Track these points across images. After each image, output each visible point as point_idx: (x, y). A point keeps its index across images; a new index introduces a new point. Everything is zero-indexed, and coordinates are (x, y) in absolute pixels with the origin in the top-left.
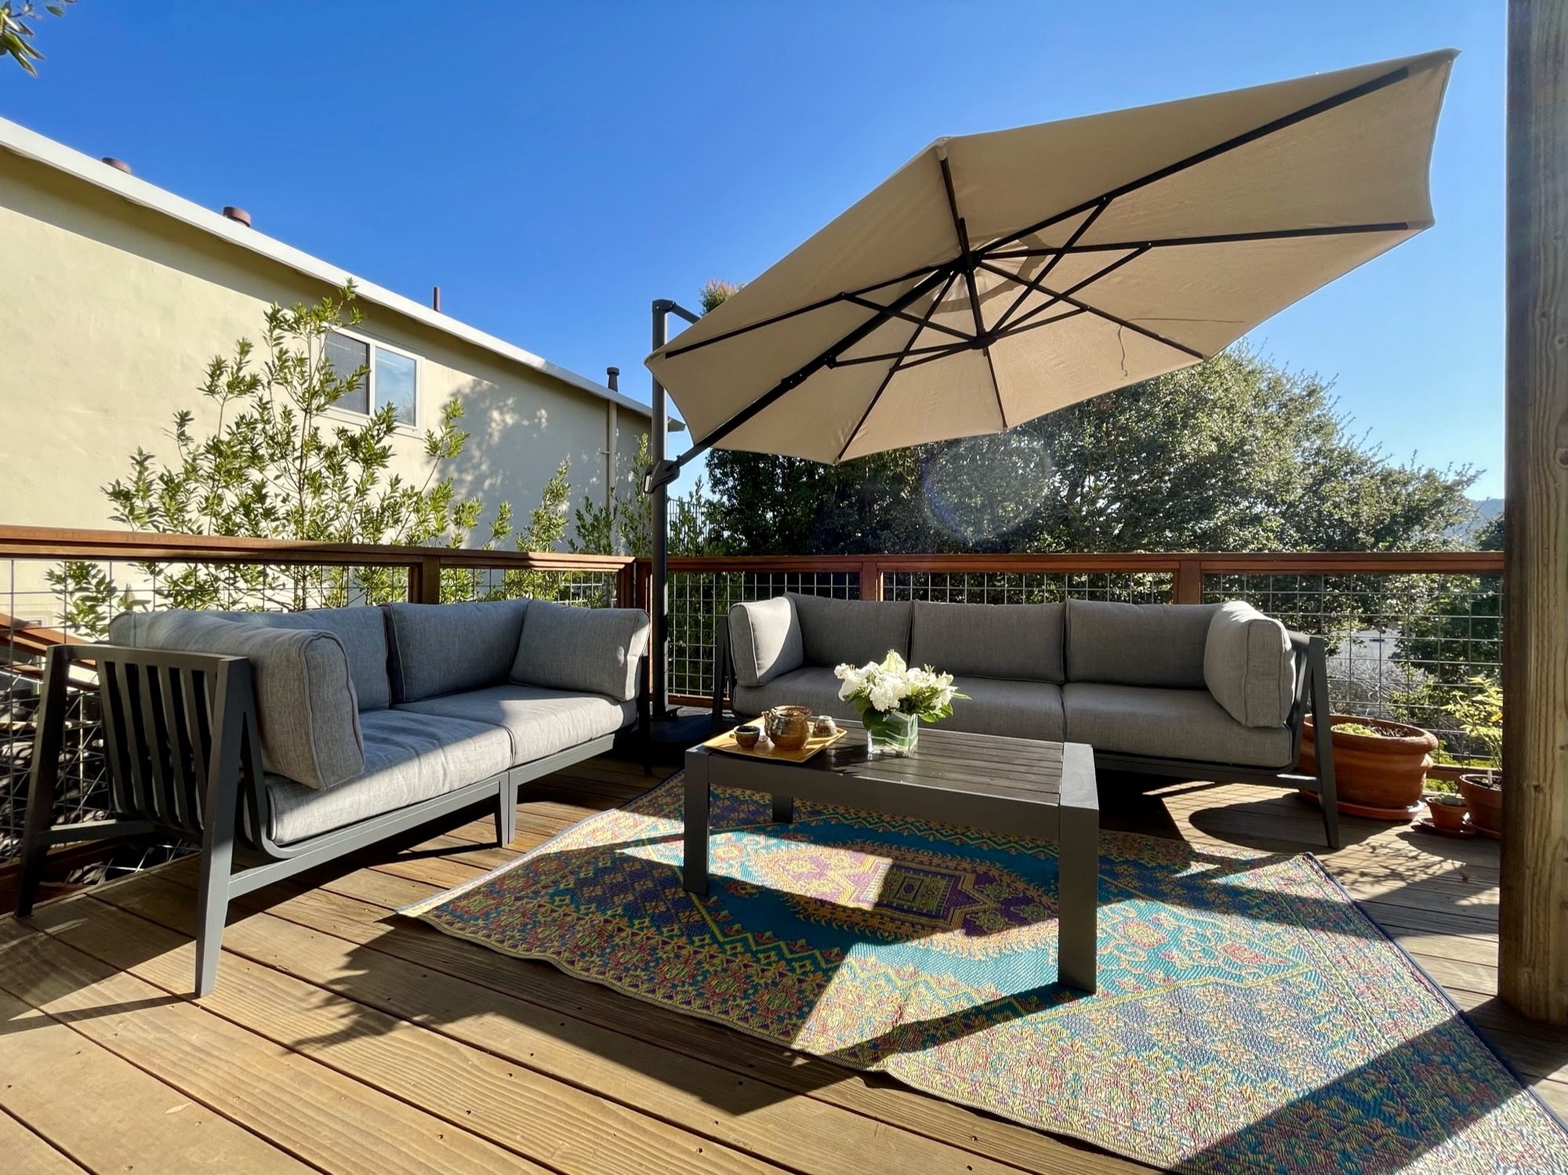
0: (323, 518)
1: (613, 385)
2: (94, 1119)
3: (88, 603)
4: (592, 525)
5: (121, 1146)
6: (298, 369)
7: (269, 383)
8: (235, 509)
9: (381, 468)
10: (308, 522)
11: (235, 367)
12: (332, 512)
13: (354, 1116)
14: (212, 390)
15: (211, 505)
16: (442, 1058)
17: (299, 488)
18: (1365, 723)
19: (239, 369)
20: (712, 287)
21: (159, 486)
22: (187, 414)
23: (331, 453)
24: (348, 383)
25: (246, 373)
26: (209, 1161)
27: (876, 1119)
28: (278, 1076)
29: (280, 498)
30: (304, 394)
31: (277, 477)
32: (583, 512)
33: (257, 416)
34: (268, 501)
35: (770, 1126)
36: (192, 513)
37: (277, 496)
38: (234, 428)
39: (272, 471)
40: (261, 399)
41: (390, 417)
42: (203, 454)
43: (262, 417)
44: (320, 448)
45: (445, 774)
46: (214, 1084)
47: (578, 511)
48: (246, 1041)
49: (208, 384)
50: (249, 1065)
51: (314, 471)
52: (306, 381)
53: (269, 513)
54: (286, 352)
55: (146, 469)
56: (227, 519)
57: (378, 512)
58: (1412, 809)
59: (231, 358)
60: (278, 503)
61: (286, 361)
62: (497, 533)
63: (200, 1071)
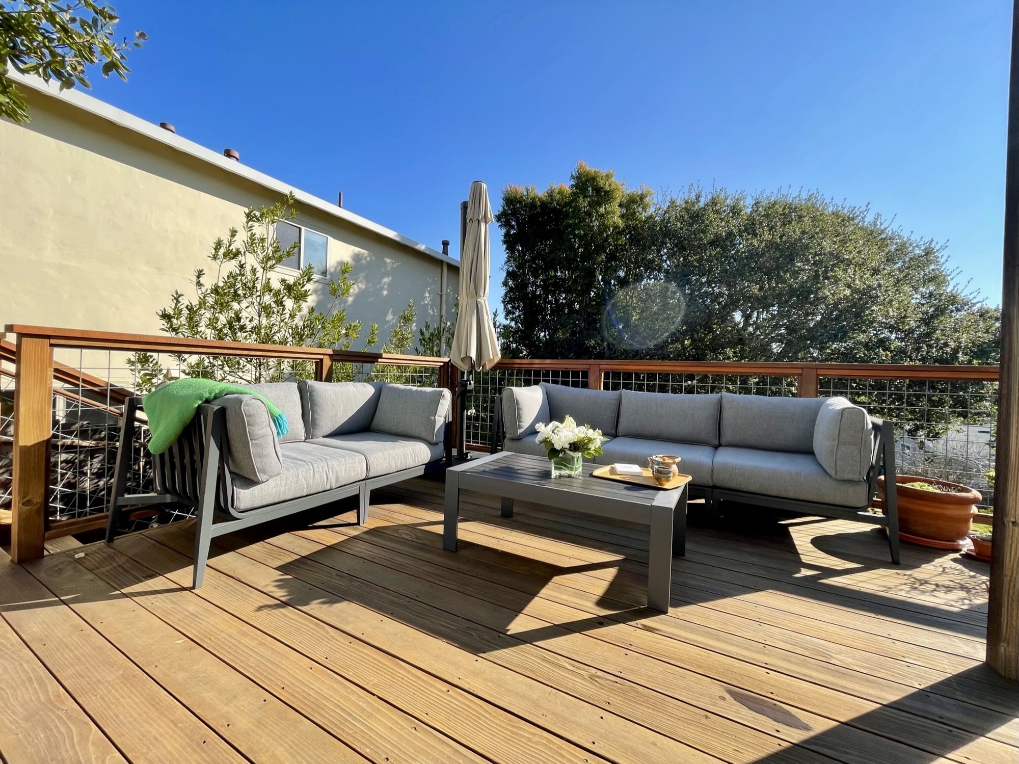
0: (271, 331)
1: (445, 252)
2: (140, 642)
3: (148, 377)
4: (429, 338)
5: (152, 656)
6: (261, 245)
7: (245, 253)
8: (225, 325)
9: (304, 303)
10: (263, 334)
11: (228, 244)
12: (277, 328)
13: (267, 653)
14: (215, 257)
15: (212, 324)
16: (315, 630)
17: (259, 313)
18: (930, 483)
19: (230, 245)
20: (509, 188)
21: (185, 312)
22: (202, 271)
23: (277, 294)
24: (287, 252)
25: (233, 247)
26: (194, 668)
27: (552, 687)
28: (231, 630)
29: (248, 319)
30: (263, 259)
31: (247, 307)
32: (424, 330)
33: (238, 272)
34: (242, 321)
35: (489, 684)
36: (202, 328)
37: (247, 318)
38: (226, 279)
39: (244, 304)
40: (240, 262)
41: (310, 273)
42: (209, 294)
43: (241, 273)
44: (271, 291)
45: (327, 478)
46: (199, 632)
47: (421, 330)
48: (216, 612)
49: (213, 253)
50: (217, 624)
51: (267, 304)
52: (264, 251)
53: (242, 328)
54: (255, 235)
55: (179, 302)
56: (221, 330)
57: (301, 328)
58: (961, 542)
59: (226, 239)
60: (247, 323)
61: (254, 240)
62: (369, 342)
63: (192, 625)
